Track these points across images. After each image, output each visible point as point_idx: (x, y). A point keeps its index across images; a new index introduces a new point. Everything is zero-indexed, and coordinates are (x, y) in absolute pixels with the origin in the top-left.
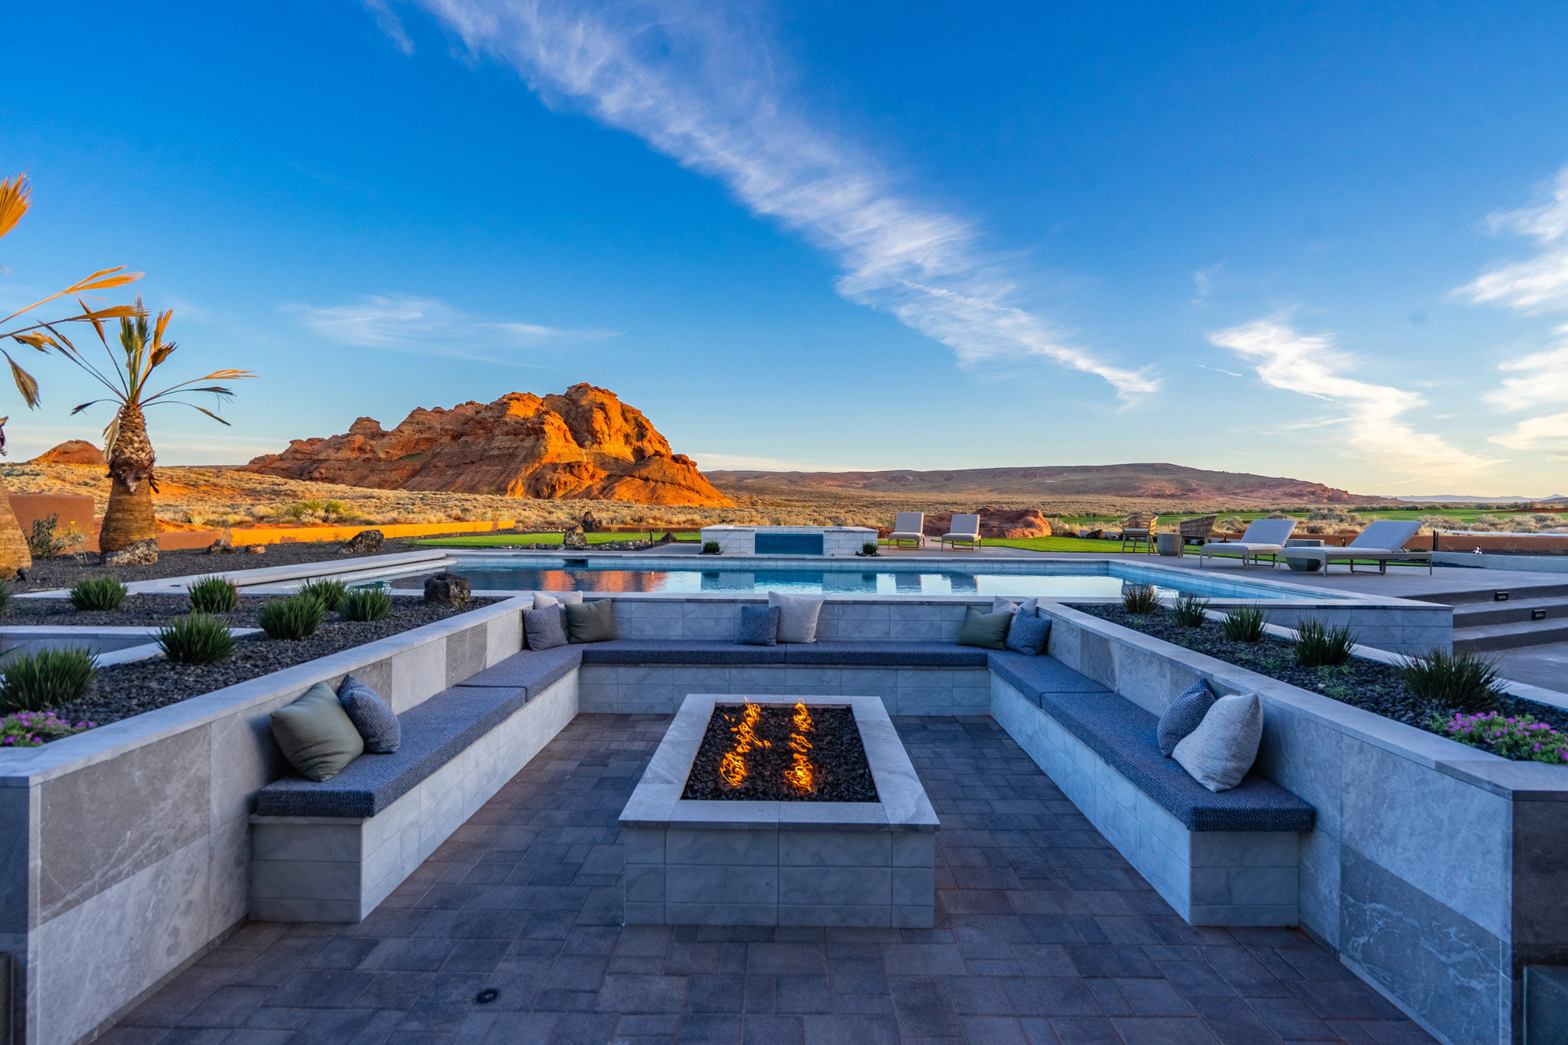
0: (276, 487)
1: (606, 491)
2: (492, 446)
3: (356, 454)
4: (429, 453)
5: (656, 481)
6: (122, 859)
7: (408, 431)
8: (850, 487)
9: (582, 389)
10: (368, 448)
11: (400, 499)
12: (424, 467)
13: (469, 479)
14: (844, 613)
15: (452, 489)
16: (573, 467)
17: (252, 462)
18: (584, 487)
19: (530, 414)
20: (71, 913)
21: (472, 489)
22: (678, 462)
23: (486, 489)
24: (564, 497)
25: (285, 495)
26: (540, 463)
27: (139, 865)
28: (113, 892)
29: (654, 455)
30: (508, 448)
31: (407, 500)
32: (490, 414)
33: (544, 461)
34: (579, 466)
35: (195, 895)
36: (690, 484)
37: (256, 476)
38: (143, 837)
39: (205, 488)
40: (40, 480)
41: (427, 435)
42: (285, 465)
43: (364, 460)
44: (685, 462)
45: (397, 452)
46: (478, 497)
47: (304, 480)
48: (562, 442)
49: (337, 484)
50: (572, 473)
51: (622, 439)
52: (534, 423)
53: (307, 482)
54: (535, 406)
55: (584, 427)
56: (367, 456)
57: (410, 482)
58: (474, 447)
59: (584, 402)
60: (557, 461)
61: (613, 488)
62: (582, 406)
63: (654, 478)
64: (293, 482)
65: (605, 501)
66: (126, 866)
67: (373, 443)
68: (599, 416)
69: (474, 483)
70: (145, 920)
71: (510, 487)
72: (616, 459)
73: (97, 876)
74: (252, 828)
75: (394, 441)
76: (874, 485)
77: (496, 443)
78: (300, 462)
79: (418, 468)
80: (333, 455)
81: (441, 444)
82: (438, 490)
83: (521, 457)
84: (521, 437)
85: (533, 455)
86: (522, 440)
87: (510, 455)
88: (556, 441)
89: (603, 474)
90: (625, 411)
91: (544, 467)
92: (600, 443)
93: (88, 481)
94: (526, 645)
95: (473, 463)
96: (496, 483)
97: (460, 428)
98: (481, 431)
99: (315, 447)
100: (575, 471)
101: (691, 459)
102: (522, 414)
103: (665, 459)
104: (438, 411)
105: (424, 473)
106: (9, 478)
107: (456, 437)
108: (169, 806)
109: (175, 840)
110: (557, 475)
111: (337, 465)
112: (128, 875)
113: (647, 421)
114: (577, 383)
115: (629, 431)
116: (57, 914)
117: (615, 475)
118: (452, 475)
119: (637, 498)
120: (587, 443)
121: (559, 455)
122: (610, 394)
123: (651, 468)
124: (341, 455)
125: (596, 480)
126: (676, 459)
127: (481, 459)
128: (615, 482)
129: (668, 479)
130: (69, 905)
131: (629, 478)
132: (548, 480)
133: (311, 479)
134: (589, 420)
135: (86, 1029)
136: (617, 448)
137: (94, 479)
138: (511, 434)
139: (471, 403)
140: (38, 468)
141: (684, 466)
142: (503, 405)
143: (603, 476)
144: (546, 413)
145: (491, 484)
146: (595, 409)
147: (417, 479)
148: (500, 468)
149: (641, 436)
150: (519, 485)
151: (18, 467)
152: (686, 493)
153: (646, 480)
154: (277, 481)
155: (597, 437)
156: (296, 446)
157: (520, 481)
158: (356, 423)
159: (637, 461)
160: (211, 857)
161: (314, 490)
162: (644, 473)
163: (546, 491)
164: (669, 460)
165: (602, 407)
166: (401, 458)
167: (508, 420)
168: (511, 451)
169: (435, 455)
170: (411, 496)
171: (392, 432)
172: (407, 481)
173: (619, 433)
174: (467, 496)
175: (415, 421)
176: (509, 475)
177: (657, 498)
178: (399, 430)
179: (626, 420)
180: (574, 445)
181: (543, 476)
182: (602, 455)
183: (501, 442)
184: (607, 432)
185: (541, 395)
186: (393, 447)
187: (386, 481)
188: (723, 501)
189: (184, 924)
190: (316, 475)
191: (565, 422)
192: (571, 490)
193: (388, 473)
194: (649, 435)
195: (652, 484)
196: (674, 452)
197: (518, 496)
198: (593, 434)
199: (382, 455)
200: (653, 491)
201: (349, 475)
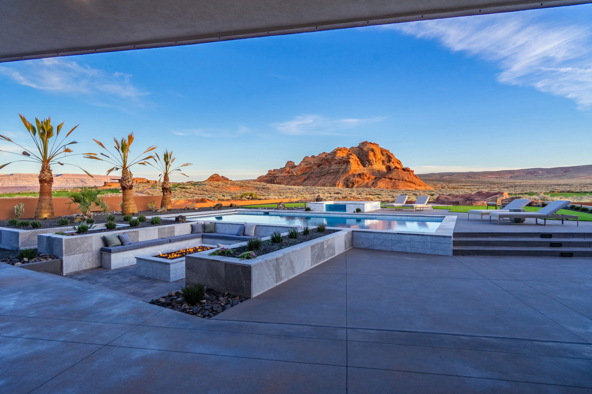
0: (264, 186)
1: (374, 184)
2: (331, 168)
3: (287, 174)
4: (310, 172)
5: (395, 179)
6: (77, 251)
7: (303, 165)
8: (502, 178)
9: (364, 143)
10: (291, 172)
11: (299, 189)
12: (308, 178)
13: (323, 181)
14: (262, 228)
15: (318, 185)
16: (361, 175)
17: (258, 178)
18: (365, 183)
19: (345, 155)
20: (69, 256)
21: (324, 185)
22: (405, 171)
23: (329, 185)
24: (358, 187)
25: (266, 189)
26: (348, 174)
27: (79, 253)
28: (75, 256)
29: (395, 168)
30: (337, 169)
31: (302, 190)
32: (330, 156)
33: (350, 174)
34: (363, 175)
35: (90, 260)
36: (410, 180)
37: (259, 183)
38: (80, 250)
39: (245, 187)
40: (206, 186)
41: (309, 166)
42: (267, 179)
43: (289, 176)
44: (408, 171)
45: (299, 173)
46: (325, 188)
47: (272, 184)
48: (357, 165)
49: (281, 185)
50: (360, 177)
51: (381, 162)
52: (346, 159)
53: (273, 184)
54: (346, 152)
55: (366, 159)
56: (290, 174)
57: (304, 183)
58: (325, 169)
59: (365, 149)
60: (355, 173)
61: (377, 183)
62: (364, 151)
63: (395, 178)
64: (268, 184)
65: (373, 188)
66: (78, 253)
67: (292, 170)
68: (371, 154)
69: (325, 183)
70: (81, 261)
71: (337, 184)
72: (379, 171)
73: (73, 252)
74: (101, 253)
75: (298, 169)
76: (517, 176)
77: (332, 167)
78: (271, 178)
79: (306, 178)
80: (280, 175)
81: (314, 169)
82: (313, 186)
83: (341, 172)
84: (341, 164)
85: (345, 171)
86: (342, 166)
87: (337, 171)
88: (354, 165)
89: (373, 177)
90: (382, 151)
91: (350, 175)
92: (372, 165)
93: (217, 186)
94: (192, 232)
95: (324, 175)
96: (332, 182)
97: (320, 163)
98: (327, 163)
99: (275, 172)
100: (362, 177)
101: (411, 169)
102: (341, 155)
103: (399, 170)
104: (313, 157)
105: (308, 179)
106: (200, 186)
107: (319, 166)
108: (85, 247)
109: (86, 251)
110: (354, 179)
111: (281, 178)
112: (78, 254)
113: (392, 154)
114: (363, 141)
115: (384, 159)
116: (67, 256)
117: (378, 178)
118: (317, 180)
119: (387, 187)
120: (367, 165)
121: (355, 171)
122: (376, 144)
123: (393, 174)
124: (283, 174)
125: (370, 180)
126: (404, 170)
127: (327, 174)
128: (378, 180)
129: (401, 178)
130: (68, 255)
131: (384, 179)
132: (351, 181)
133: (274, 183)
134: (367, 156)
135: (71, 272)
136: (379, 166)
137: (218, 185)
138: (337, 163)
139: (324, 153)
140: (206, 183)
141: (408, 173)
142: (334, 153)
143: (373, 178)
144: (350, 154)
145: (331, 183)
146: (370, 151)
147: (306, 182)
148: (334, 177)
149: (389, 161)
150: (341, 182)
151: (202, 183)
152: (409, 184)
153: (391, 179)
154: (264, 184)
155: (370, 162)
156: (270, 172)
157: (341, 181)
158: (287, 163)
159: (387, 171)
160: (93, 256)
161: (274, 187)
162: (390, 176)
163: (350, 185)
164: (401, 170)
165: (372, 150)
166: (301, 175)
167: (336, 158)
168: (338, 170)
169: (312, 173)
170: (303, 188)
171: (298, 166)
172: (303, 183)
173: (380, 160)
174: (322, 188)
175: (305, 161)
176: (337, 180)
177: (395, 186)
178: (300, 165)
179: (383, 155)
180: (361, 166)
181: (349, 179)
182: (373, 170)
183: (334, 167)
184: (375, 160)
185: (349, 148)
186: (298, 171)
187: (296, 183)
188: (427, 187)
189: (88, 264)
190: (275, 182)
191: (358, 157)
192: (360, 184)
193: (297, 180)
194: (393, 160)
195: (394, 181)
196: (404, 167)
197: (340, 188)
198: (369, 161)
199: (295, 174)
200: (394, 183)
201: (285, 182)
